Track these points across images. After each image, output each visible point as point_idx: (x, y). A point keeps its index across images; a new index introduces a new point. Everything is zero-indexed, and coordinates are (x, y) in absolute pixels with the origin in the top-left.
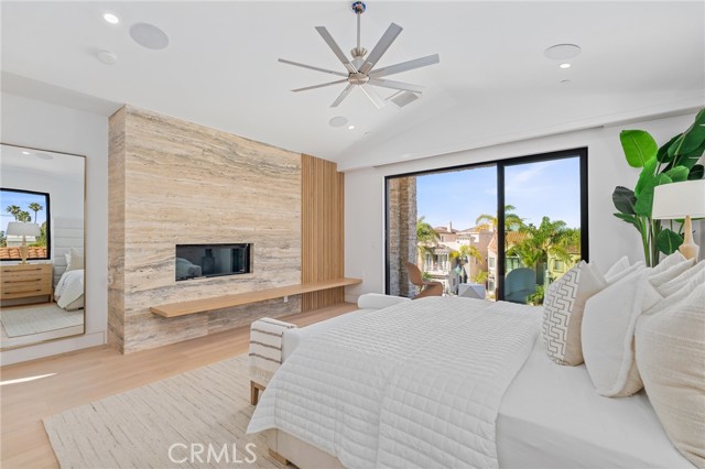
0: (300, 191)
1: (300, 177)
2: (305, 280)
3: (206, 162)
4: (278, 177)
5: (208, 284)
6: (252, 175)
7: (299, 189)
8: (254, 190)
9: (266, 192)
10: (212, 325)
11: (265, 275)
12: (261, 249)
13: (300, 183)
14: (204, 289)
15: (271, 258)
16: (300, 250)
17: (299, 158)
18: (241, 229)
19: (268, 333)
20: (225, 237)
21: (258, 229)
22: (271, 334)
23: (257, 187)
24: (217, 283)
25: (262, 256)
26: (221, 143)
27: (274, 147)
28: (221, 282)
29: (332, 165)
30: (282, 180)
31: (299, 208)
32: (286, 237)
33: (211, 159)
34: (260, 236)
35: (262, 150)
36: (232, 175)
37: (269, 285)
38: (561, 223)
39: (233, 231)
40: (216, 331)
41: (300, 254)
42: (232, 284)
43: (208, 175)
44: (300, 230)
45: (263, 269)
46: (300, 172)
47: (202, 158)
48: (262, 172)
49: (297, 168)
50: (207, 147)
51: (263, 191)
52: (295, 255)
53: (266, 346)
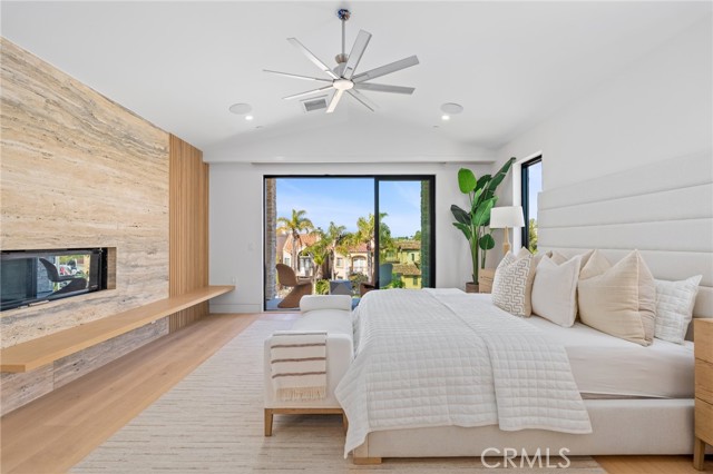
0: (168, 181)
1: (168, 163)
2: (173, 293)
3: (52, 120)
4: (145, 160)
5: (54, 311)
6: (114, 151)
7: (166, 177)
8: (117, 173)
9: (131, 177)
10: (59, 373)
11: (130, 290)
12: (124, 255)
13: (168, 170)
14: (47, 320)
15: (136, 266)
16: (167, 256)
17: (167, 138)
18: (101, 226)
19: (302, 346)
20: (79, 238)
21: (122, 227)
22: (308, 345)
23: (121, 169)
24: (68, 307)
25: (125, 265)
26: (73, 96)
27: (140, 117)
28: (73, 306)
29: (197, 153)
30: (150, 164)
31: (166, 202)
32: (154, 239)
33: (59, 117)
34: (125, 236)
35: (127, 120)
36: (87, 146)
37: (135, 304)
38: (343, 228)
39: (90, 230)
40: (66, 382)
41: (168, 261)
42: (89, 307)
43: (55, 142)
44: (168, 230)
45: (128, 283)
46: (167, 156)
47: (45, 113)
48: (127, 151)
49: (165, 151)
50: (52, 97)
51: (127, 175)
52: (163, 261)
53: (298, 360)
